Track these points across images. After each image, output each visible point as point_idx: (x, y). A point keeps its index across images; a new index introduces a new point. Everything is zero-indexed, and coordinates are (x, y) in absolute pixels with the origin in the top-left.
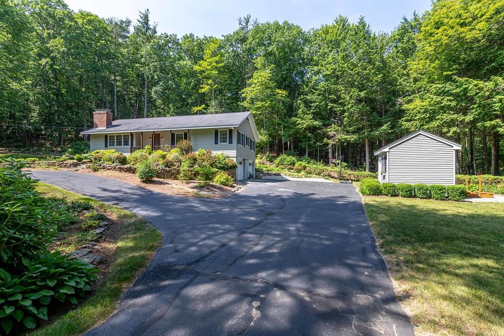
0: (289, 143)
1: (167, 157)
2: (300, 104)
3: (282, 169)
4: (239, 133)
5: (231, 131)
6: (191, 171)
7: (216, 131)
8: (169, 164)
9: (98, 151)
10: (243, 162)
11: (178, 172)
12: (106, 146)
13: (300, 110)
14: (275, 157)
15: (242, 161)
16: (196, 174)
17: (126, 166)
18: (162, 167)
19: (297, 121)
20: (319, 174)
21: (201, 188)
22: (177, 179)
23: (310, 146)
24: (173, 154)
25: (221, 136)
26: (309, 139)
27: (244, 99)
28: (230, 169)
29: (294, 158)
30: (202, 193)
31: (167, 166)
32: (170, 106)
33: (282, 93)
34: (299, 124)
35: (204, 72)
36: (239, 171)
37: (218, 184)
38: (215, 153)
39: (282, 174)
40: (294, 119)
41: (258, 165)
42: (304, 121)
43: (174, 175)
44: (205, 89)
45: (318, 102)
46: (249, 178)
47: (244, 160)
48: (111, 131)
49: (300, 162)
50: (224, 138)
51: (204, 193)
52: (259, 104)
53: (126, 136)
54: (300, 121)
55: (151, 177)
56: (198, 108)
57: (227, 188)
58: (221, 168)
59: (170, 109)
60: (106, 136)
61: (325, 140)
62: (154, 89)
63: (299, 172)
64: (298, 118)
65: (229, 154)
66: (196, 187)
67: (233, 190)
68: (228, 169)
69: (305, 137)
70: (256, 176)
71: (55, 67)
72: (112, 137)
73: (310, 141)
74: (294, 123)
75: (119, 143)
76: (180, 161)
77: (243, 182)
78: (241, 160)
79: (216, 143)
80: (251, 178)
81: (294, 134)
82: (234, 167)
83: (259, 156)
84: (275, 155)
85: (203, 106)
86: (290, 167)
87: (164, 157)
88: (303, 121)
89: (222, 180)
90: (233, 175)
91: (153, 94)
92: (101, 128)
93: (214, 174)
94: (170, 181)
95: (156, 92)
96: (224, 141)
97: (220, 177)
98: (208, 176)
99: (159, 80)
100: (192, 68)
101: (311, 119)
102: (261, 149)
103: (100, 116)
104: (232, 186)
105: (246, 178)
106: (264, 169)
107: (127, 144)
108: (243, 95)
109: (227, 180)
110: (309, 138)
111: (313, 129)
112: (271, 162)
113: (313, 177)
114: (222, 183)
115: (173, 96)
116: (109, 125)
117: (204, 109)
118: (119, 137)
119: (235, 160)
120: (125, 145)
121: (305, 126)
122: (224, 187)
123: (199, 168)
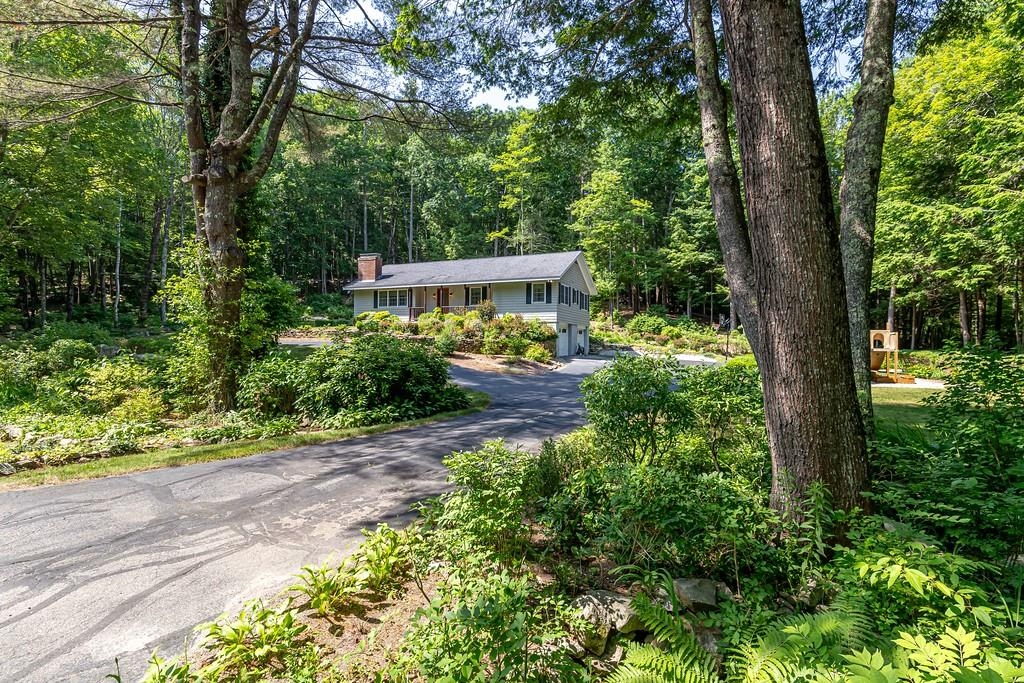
0: (657, 290)
1: (466, 323)
2: (675, 223)
3: (636, 339)
4: (561, 288)
5: (549, 285)
6: (498, 343)
7: (529, 285)
8: (470, 334)
9: (366, 313)
10: (568, 329)
11: (482, 344)
12: (376, 306)
13: (676, 233)
14: (629, 317)
15: (566, 327)
16: (504, 347)
17: (420, 336)
18: (461, 338)
19: (668, 254)
20: (697, 348)
21: (511, 363)
22: (481, 353)
23: (694, 296)
24: (472, 319)
25: (536, 292)
26: (693, 285)
27: (575, 218)
28: (548, 340)
29: (660, 320)
30: (514, 369)
31: (467, 337)
32: (452, 232)
33: (641, 206)
34: (672, 259)
35: (508, 172)
36: (562, 343)
37: (531, 360)
38: (528, 317)
39: (634, 348)
40: (663, 250)
41: (597, 331)
42: (683, 254)
43: (477, 348)
44: (509, 202)
45: (705, 220)
46: (578, 353)
47: (570, 325)
48: (383, 285)
49: (670, 328)
50: (539, 295)
51: (515, 370)
52: (601, 226)
53: (402, 293)
54: (673, 253)
55: (453, 350)
56: (497, 235)
57: (542, 365)
58: (534, 339)
59: (450, 236)
60: (376, 292)
61: (719, 288)
62: (427, 204)
63: (663, 345)
64: (671, 249)
65: (545, 318)
66: (504, 363)
67: (550, 367)
68: (544, 341)
69: (685, 281)
70: (591, 350)
71: (290, 183)
72: (383, 293)
73: (694, 288)
74: (663, 257)
75: (393, 303)
76: (483, 331)
77: (567, 359)
78: (564, 325)
79: (528, 302)
80: (580, 353)
81: (663, 276)
82: (553, 337)
83: (601, 315)
84: (631, 312)
85: (506, 230)
86: (649, 335)
87: (461, 324)
88: (678, 255)
89: (536, 354)
90: (552, 349)
91: (425, 215)
92: (367, 282)
93: (526, 347)
94: (472, 355)
95: (428, 209)
96: (539, 300)
97: (534, 351)
98: (519, 350)
99: (435, 190)
100: (487, 165)
101: (694, 251)
102: (604, 302)
103: (366, 263)
104: (549, 363)
105: (572, 353)
106: (606, 339)
107: (404, 304)
108: (573, 213)
109: (543, 355)
110: (693, 282)
111: (699, 268)
112: (622, 326)
113: (687, 354)
114: (536, 359)
115: (457, 215)
116: (379, 276)
117: (506, 234)
118: (393, 293)
119: (554, 326)
120: (400, 304)
121: (682, 262)
122: (539, 364)
123: (507, 339)
